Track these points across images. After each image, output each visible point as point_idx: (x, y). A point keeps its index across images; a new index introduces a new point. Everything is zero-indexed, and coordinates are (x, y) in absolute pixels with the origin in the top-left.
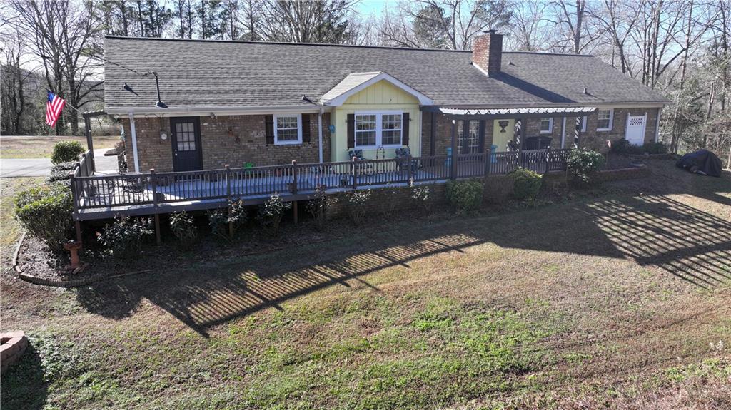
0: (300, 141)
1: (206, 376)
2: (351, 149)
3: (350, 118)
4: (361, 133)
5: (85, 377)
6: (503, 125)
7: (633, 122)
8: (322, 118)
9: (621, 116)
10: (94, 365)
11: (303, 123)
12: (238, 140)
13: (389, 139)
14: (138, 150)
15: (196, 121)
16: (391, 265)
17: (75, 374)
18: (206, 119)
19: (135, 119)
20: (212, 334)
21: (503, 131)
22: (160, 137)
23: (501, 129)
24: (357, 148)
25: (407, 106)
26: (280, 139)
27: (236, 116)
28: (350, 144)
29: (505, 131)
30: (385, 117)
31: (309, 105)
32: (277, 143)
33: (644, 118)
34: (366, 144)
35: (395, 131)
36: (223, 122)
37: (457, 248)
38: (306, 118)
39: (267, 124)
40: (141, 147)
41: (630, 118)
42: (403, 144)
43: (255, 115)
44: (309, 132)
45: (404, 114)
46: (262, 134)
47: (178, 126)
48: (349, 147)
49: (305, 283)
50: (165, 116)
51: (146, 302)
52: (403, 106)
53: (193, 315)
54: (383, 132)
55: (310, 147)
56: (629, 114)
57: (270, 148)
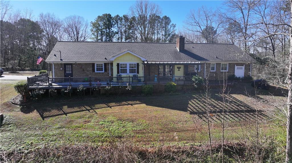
0: (103, 71)
1: (37, 128)
2: (118, 74)
3: (118, 65)
4: (122, 69)
5: (10, 125)
6: (179, 68)
7: (238, 68)
8: (110, 64)
9: (232, 66)
10: (14, 123)
11: (104, 66)
12: (83, 70)
13: (132, 71)
14: (54, 72)
15: (71, 64)
16: (107, 107)
17: (9, 124)
18: (74, 64)
19: (54, 64)
20: (45, 119)
21: (179, 70)
22: (60, 69)
23: (178, 69)
24: (120, 74)
25: (139, 61)
26: (97, 71)
27: (83, 63)
28: (118, 72)
29: (180, 70)
30: (130, 64)
31: (106, 60)
32: (96, 71)
33: (243, 67)
34: (124, 73)
35: (135, 69)
36: (79, 65)
37: (132, 105)
38: (105, 64)
39: (93, 66)
40: (55, 72)
41: (236, 67)
42: (137, 73)
43: (89, 63)
44: (106, 68)
45: (137, 64)
46: (91, 69)
47: (67, 66)
48: (117, 74)
49: (79, 110)
50: (62, 63)
51: (35, 111)
52: (137, 61)
53: (44, 115)
54: (130, 69)
55: (107, 73)
56: (236, 65)
57: (94, 73)
